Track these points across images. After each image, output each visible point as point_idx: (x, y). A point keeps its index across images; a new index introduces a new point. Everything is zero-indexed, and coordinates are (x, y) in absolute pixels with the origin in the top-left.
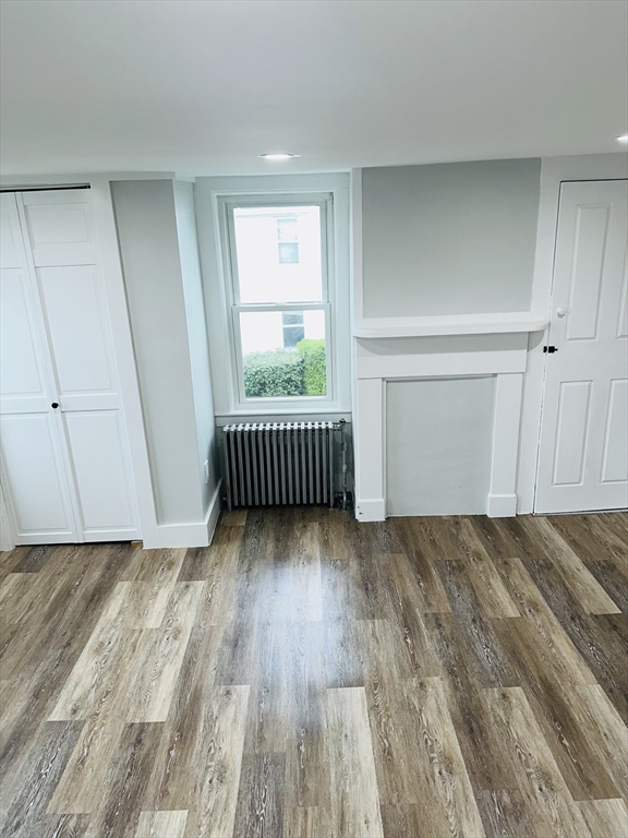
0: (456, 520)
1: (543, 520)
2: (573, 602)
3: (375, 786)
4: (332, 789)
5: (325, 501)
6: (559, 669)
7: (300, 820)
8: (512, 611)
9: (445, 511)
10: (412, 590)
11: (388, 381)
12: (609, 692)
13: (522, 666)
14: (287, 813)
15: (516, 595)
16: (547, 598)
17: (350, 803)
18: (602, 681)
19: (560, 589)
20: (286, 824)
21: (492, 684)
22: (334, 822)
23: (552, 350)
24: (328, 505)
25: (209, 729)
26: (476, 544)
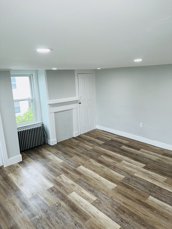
0: (70, 139)
1: (83, 135)
2: (98, 144)
3: (97, 174)
4: (91, 177)
5: (41, 144)
6: (104, 151)
7: (91, 182)
8: (92, 148)
9: (67, 139)
10: (74, 151)
11: (55, 113)
12: (112, 151)
13: (100, 153)
14: (89, 183)
15: (90, 146)
16: (94, 144)
17: (95, 177)
18: (110, 151)
19: (95, 143)
20: (90, 184)
21: (98, 157)
22: (96, 180)
23: (80, 103)
24: (42, 145)
25: (64, 182)
26: (77, 141)
